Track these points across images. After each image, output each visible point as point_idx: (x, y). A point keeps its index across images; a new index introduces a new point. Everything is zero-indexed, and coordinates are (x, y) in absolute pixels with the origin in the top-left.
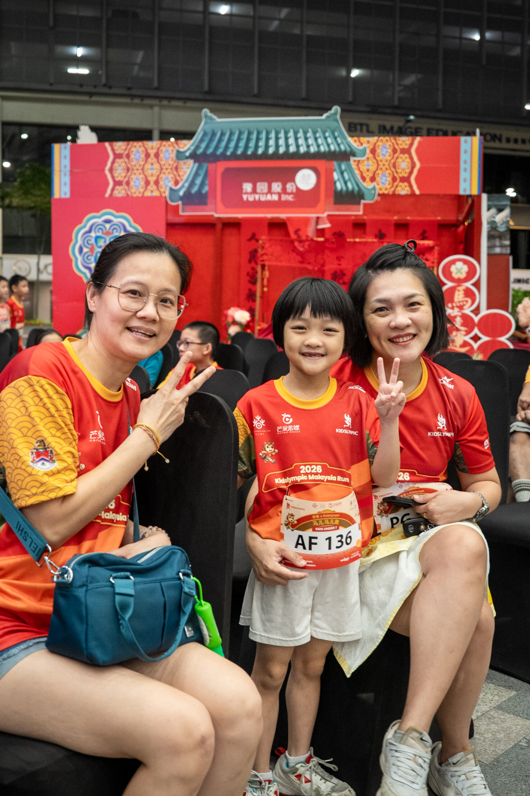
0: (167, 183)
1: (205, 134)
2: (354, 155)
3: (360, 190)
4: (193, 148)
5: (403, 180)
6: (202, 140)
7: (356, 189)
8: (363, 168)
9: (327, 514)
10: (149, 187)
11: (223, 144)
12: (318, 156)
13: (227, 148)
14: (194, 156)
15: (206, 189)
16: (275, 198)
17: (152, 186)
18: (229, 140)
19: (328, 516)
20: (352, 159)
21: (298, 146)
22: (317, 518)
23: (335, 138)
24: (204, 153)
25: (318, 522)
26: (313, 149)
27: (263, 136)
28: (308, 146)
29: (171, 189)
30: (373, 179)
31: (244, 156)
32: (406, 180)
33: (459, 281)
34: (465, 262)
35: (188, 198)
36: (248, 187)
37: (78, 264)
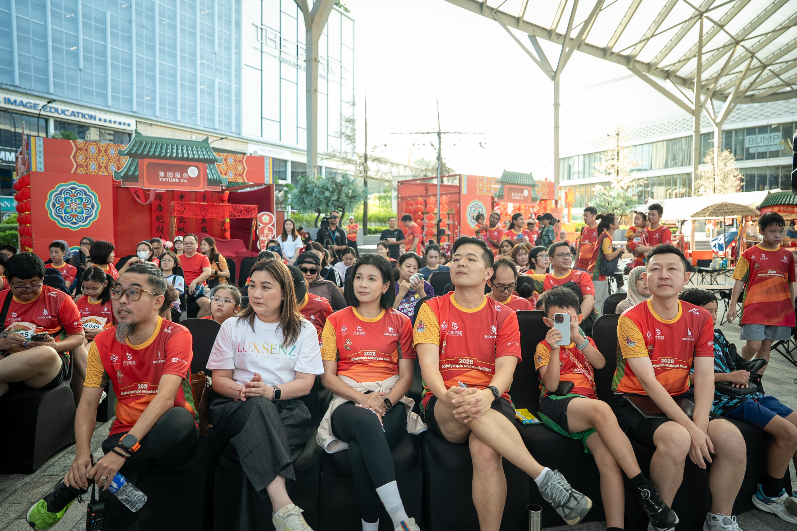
0: (113, 168)
1: (136, 142)
2: (217, 162)
3: (220, 179)
4: (128, 149)
5: (240, 175)
6: (134, 146)
7: (218, 178)
8: (221, 168)
10: (101, 170)
11: (147, 149)
12: (199, 160)
13: (149, 151)
14: (129, 154)
15: (137, 173)
16: (177, 180)
17: (103, 169)
18: (150, 147)
21: (188, 154)
23: (207, 152)
24: (136, 153)
26: (196, 157)
28: (194, 155)
29: (115, 172)
30: (226, 174)
31: (159, 157)
32: (241, 175)
33: (266, 224)
34: (268, 215)
35: (126, 178)
36: (162, 174)
37: (52, 214)
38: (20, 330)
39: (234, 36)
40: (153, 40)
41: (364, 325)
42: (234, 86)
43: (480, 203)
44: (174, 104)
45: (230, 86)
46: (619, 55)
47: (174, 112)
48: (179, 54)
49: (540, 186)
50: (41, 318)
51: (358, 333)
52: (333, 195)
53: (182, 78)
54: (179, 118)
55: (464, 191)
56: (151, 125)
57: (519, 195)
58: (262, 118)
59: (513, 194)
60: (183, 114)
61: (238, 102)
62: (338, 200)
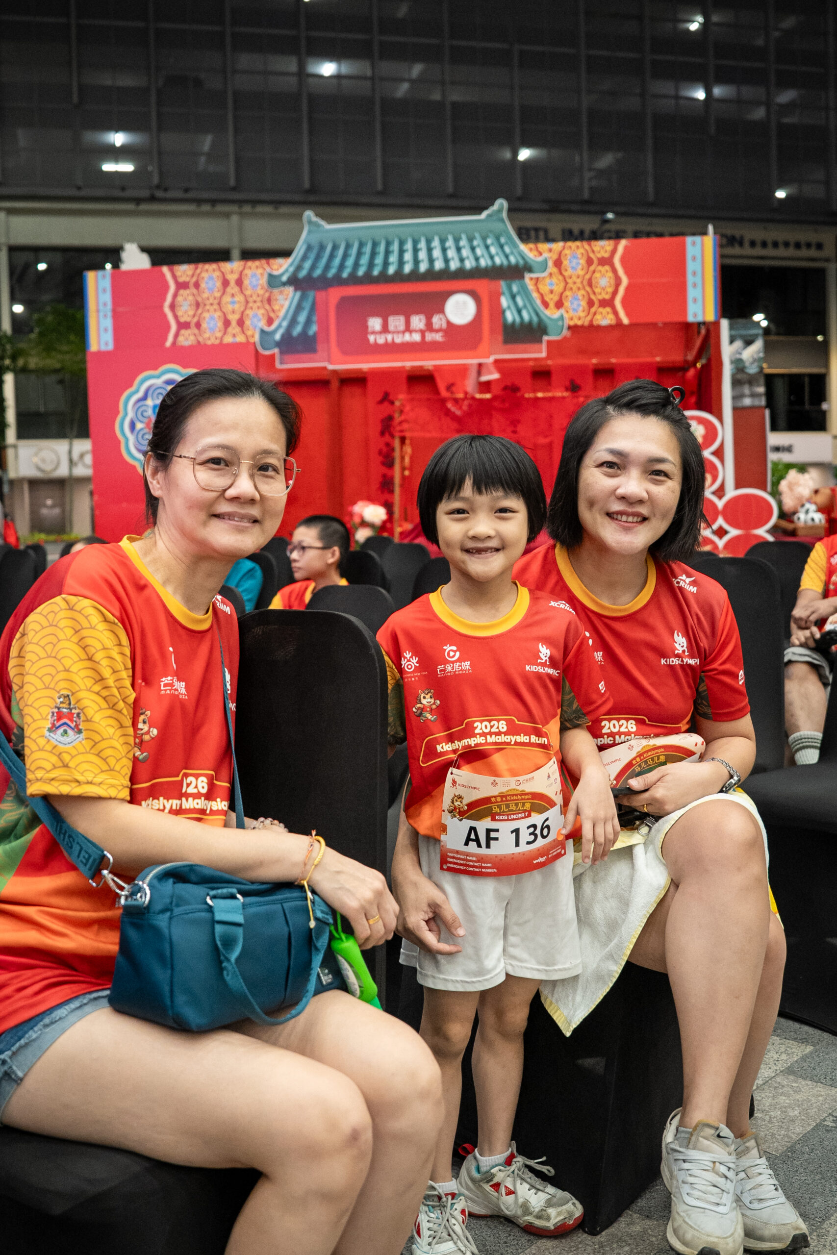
0: (256, 322)
1: (309, 248)
2: (530, 270)
3: (540, 321)
4: (292, 269)
5: (604, 303)
6: (304, 258)
7: (535, 319)
8: (544, 288)
9: (513, 795)
10: (230, 330)
11: (337, 262)
12: (477, 273)
13: (342, 267)
14: (294, 281)
15: (314, 329)
16: (417, 337)
17: (234, 328)
18: (345, 256)
19: (515, 798)
20: (527, 276)
21: (447, 261)
22: (497, 802)
23: (501, 247)
24: (309, 276)
25: (499, 807)
26: (469, 264)
27: (395, 247)
28: (462, 260)
29: (263, 332)
30: (559, 305)
31: (368, 279)
32: (607, 303)
35: (289, 343)
36: (375, 323)
37: (130, 448)
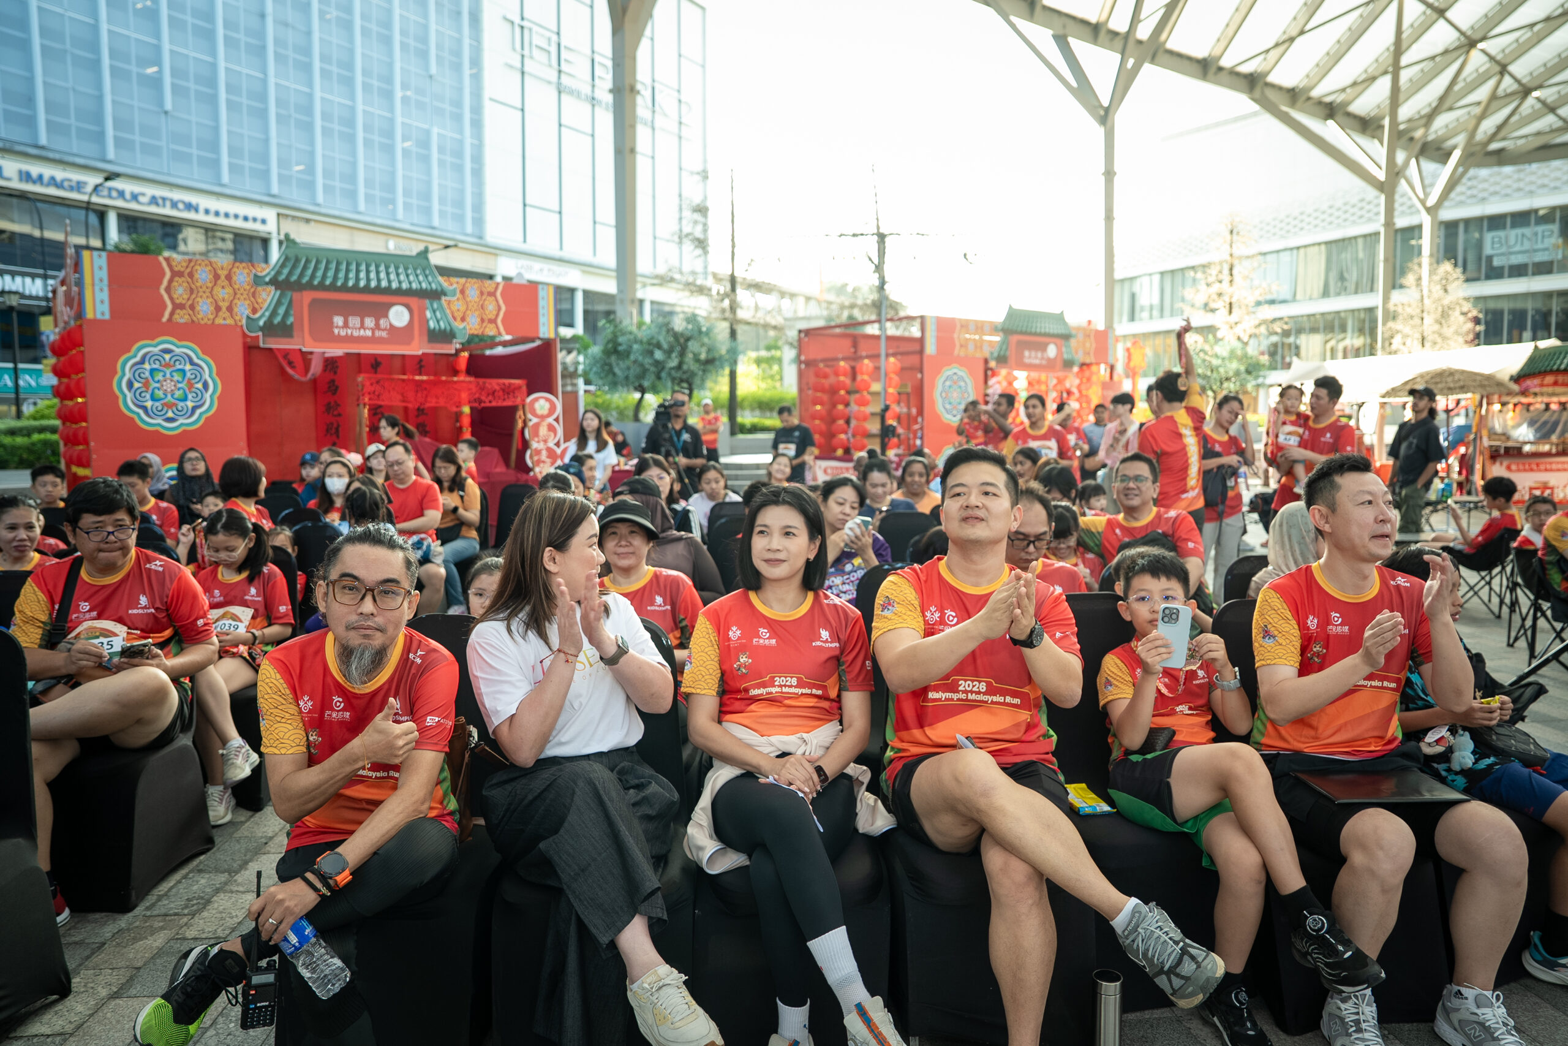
0: (243, 310)
1: (287, 259)
2: (445, 295)
3: (451, 330)
4: (273, 273)
5: (490, 322)
6: (283, 266)
7: (448, 328)
8: (454, 308)
10: (220, 314)
11: (309, 272)
12: (410, 292)
13: (313, 276)
14: (274, 282)
15: (291, 320)
16: (369, 333)
17: (224, 313)
18: (316, 269)
20: (443, 298)
21: (389, 281)
23: (426, 276)
24: (287, 281)
26: (405, 286)
29: (248, 317)
30: (463, 319)
31: (333, 287)
32: (493, 321)
33: (543, 417)
34: (547, 399)
35: (270, 329)
36: (339, 320)
37: (128, 402)
38: (97, 637)
39: (467, 42)
40: (307, 51)
41: (773, 625)
42: (468, 141)
43: (962, 373)
44: (352, 178)
45: (461, 142)
46: (1233, 73)
47: (352, 195)
48: (359, 79)
49: (1081, 336)
50: (135, 611)
51: (761, 641)
52: (669, 357)
53: (367, 128)
54: (362, 207)
55: (930, 348)
56: (308, 221)
57: (1039, 354)
58: (525, 205)
59: (1027, 353)
60: (369, 198)
61: (478, 173)
62: (679, 367)
